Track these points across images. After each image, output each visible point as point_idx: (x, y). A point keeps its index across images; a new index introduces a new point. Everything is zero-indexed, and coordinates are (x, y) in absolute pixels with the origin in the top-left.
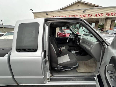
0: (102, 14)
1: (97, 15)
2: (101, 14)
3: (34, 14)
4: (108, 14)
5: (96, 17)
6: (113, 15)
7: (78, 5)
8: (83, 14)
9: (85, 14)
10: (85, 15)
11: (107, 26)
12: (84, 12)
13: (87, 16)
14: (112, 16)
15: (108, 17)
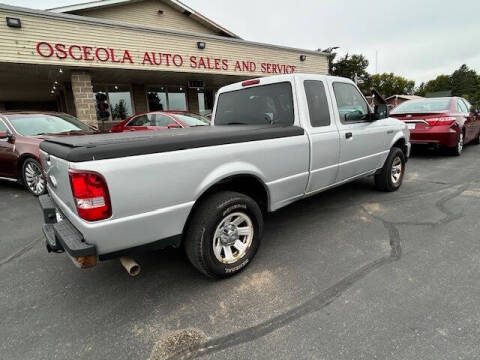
0: (253, 66)
1: (241, 65)
2: (250, 63)
4: (266, 67)
5: (238, 73)
8: (199, 54)
12: (199, 47)
13: (212, 64)
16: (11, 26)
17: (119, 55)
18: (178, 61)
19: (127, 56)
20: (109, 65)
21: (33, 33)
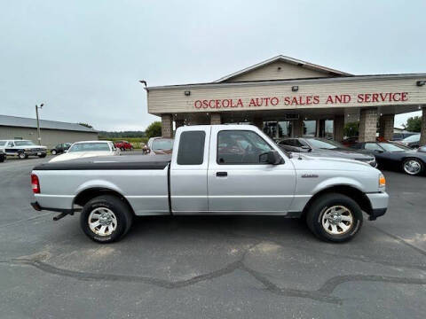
0: (347, 98)
1: (334, 99)
2: (345, 96)
3: (148, 91)
4: (364, 97)
5: (330, 105)
6: (379, 99)
7: (279, 68)
8: (292, 95)
9: (297, 95)
10: (298, 99)
11: (366, 131)
12: (294, 90)
13: (304, 101)
14: (376, 104)
15: (365, 105)
16: (187, 95)
17: (235, 102)
18: (275, 101)
19: (240, 102)
20: (229, 109)
21: (198, 96)
